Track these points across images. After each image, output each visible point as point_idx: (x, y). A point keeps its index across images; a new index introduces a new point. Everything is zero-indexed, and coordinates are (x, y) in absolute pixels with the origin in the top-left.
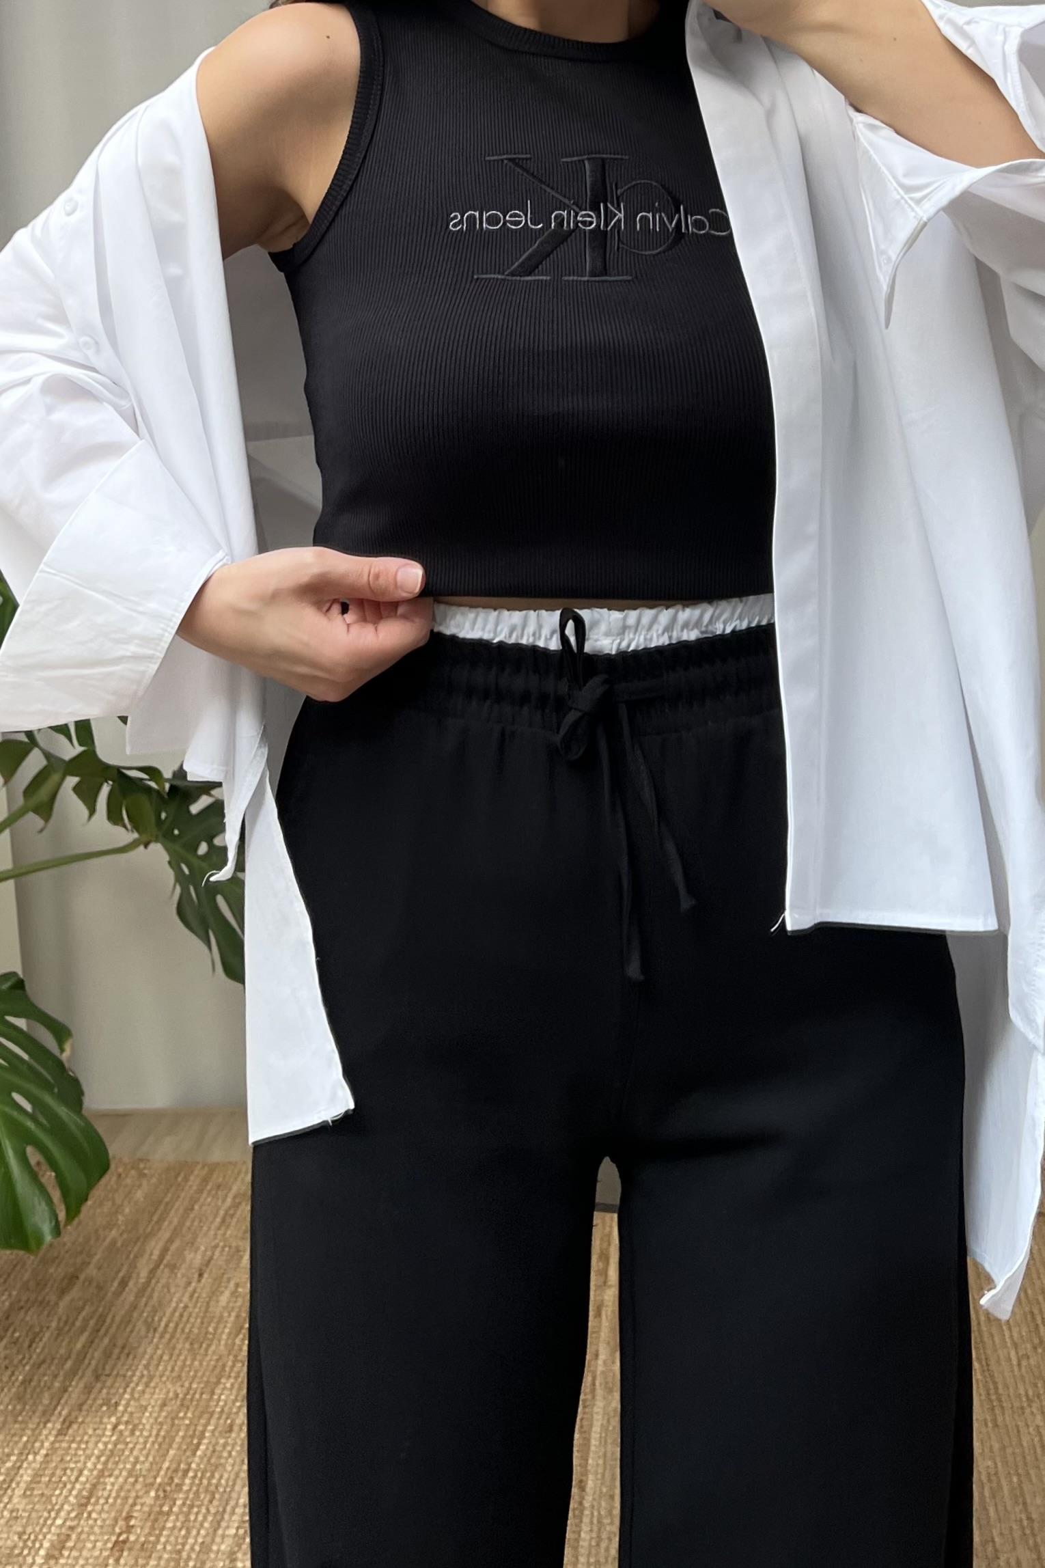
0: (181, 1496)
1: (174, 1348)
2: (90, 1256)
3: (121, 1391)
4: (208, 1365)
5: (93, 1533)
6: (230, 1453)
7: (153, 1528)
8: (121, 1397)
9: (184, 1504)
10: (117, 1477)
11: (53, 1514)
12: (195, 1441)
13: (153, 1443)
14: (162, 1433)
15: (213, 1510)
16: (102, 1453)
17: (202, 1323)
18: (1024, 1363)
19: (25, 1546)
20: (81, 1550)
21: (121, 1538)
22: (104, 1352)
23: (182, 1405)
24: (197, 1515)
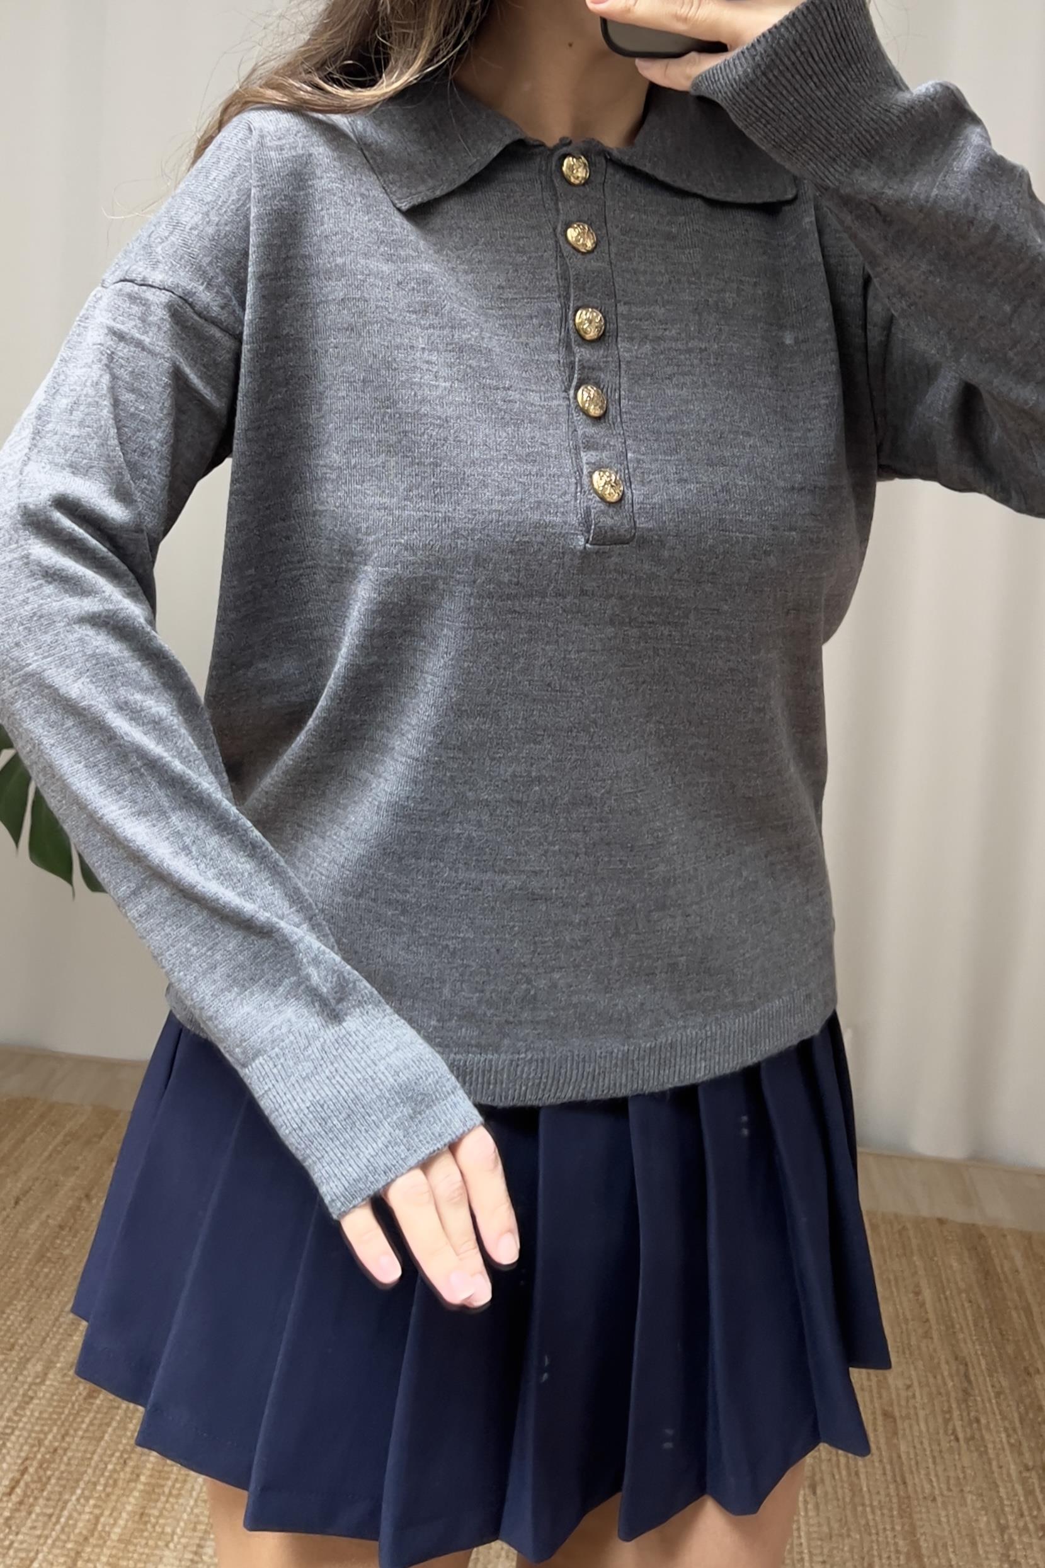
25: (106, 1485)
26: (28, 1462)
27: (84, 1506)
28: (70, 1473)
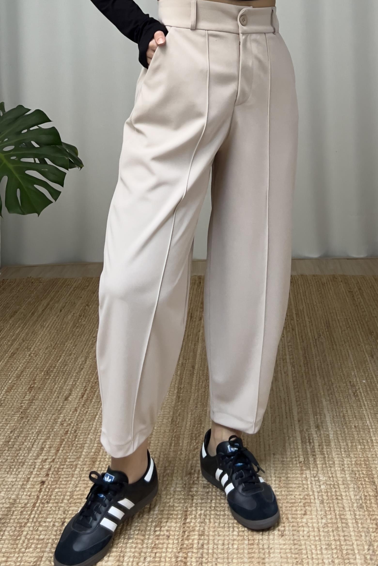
0: (53, 374)
1: (51, 332)
2: (22, 307)
4: (63, 336)
5: (22, 385)
6: (70, 362)
7: (43, 383)
8: (32, 346)
9: (54, 376)
10: (30, 369)
11: (8, 379)
12: (58, 358)
13: (43, 359)
14: (46, 356)
15: (64, 377)
16: (25, 362)
17: (61, 325)
20: (18, 390)
21: (32, 386)
22: (26, 334)
23: (53, 348)
24: (58, 379)
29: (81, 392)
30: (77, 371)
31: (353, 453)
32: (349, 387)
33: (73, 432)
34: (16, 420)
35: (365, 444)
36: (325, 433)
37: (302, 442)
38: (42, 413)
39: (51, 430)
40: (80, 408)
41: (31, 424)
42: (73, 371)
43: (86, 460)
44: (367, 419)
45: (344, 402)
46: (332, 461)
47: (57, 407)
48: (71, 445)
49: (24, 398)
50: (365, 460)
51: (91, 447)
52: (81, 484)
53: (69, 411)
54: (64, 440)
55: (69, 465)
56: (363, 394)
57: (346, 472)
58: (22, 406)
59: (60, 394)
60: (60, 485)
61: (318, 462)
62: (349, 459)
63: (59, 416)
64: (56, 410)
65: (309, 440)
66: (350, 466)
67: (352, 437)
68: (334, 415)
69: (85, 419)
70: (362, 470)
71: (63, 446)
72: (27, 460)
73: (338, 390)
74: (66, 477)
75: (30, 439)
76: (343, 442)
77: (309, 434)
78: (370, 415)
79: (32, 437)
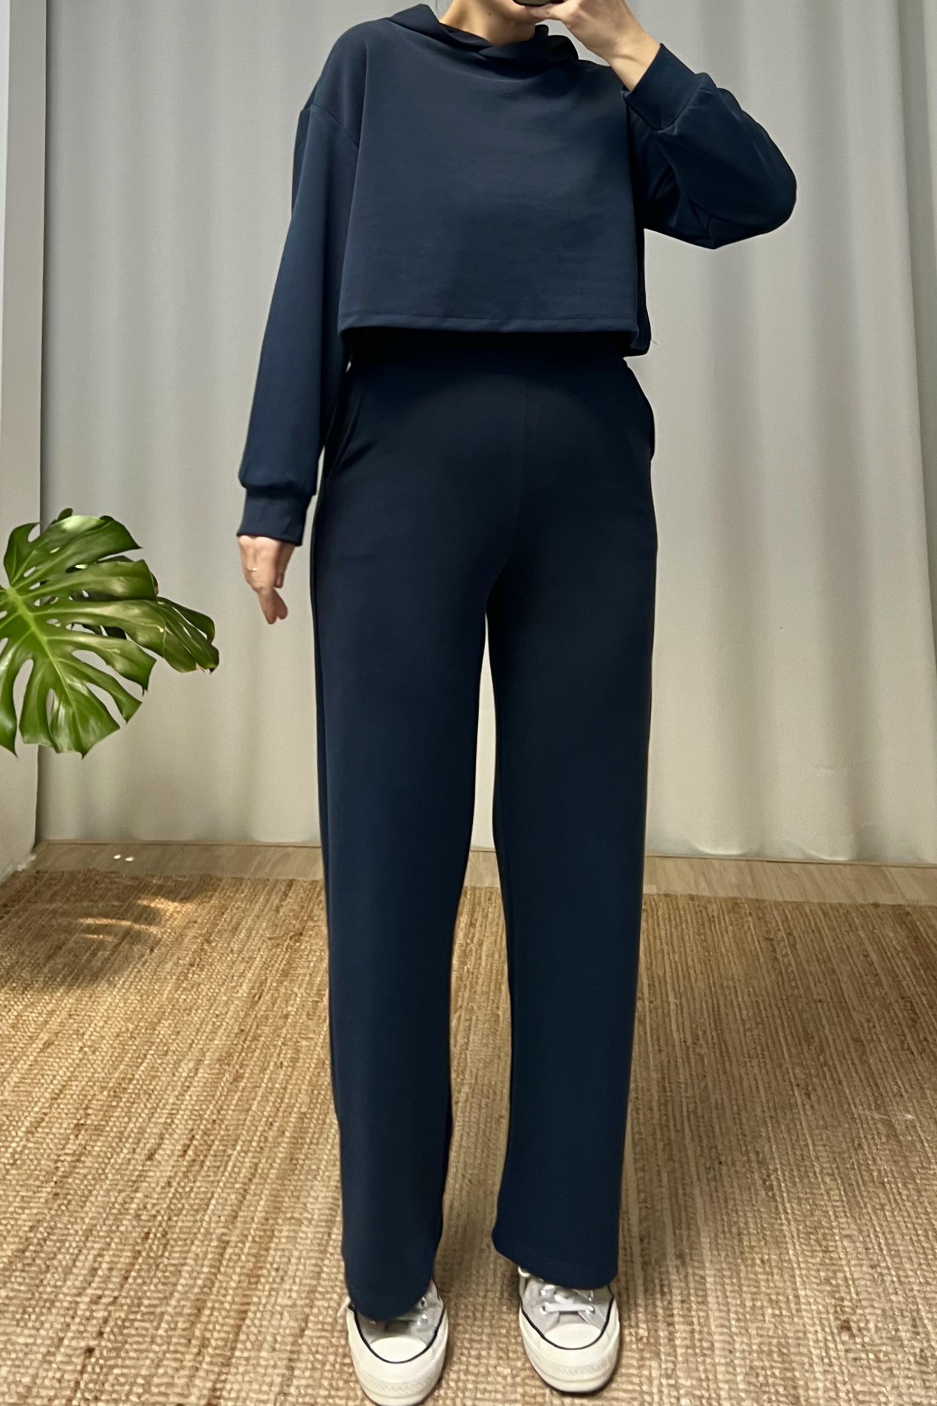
0: (127, 1096)
1: (128, 998)
3: (87, 1025)
4: (153, 1010)
5: (61, 1117)
6: (164, 1069)
7: (105, 1115)
8: (87, 1029)
9: (128, 1101)
10: (81, 1082)
11: (33, 1104)
12: (139, 1061)
13: (108, 1060)
14: (116, 1054)
15: (149, 1106)
16: (71, 1065)
17: (151, 982)
18: (748, 1034)
19: (10, 1125)
20: (51, 1128)
21: (82, 1122)
23: (131, 1037)
24: (137, 1108)
25: (259, 1141)
26: (194, 1132)
27: (244, 1157)
28: (229, 1135)
29: (182, 1142)
30: (176, 1093)
31: (754, 1325)
32: (754, 1165)
33: (159, 1235)
34: (42, 1200)
35: (783, 1305)
36: (698, 1272)
37: (646, 1291)
38: (98, 1187)
39: (114, 1228)
40: (177, 1179)
41: (76, 1211)
42: (168, 1092)
43: (183, 1303)
44: (789, 1246)
45: (742, 1201)
46: (708, 1341)
47: (131, 1175)
48: (154, 1267)
49: (63, 1149)
50: (779, 1343)
51: (195, 1274)
52: (168, 1359)
53: (153, 1185)
54: (139, 1252)
55: (147, 1313)
56: (783, 1185)
57: (738, 1370)
58: (57, 1168)
59: (138, 1143)
60: (124, 1359)
61: (678, 1342)
62: (745, 1340)
63: (132, 1195)
64: (129, 1180)
65: (662, 1286)
66: (747, 1354)
67: (755, 1287)
68: (718, 1230)
69: (187, 1206)
70: (772, 1367)
71: (137, 1267)
72: (61, 1296)
73: (729, 1170)
74: (138, 1343)
75: (70, 1246)
76: (734, 1298)
77: (661, 1273)
78: (795, 1236)
79: (73, 1243)
